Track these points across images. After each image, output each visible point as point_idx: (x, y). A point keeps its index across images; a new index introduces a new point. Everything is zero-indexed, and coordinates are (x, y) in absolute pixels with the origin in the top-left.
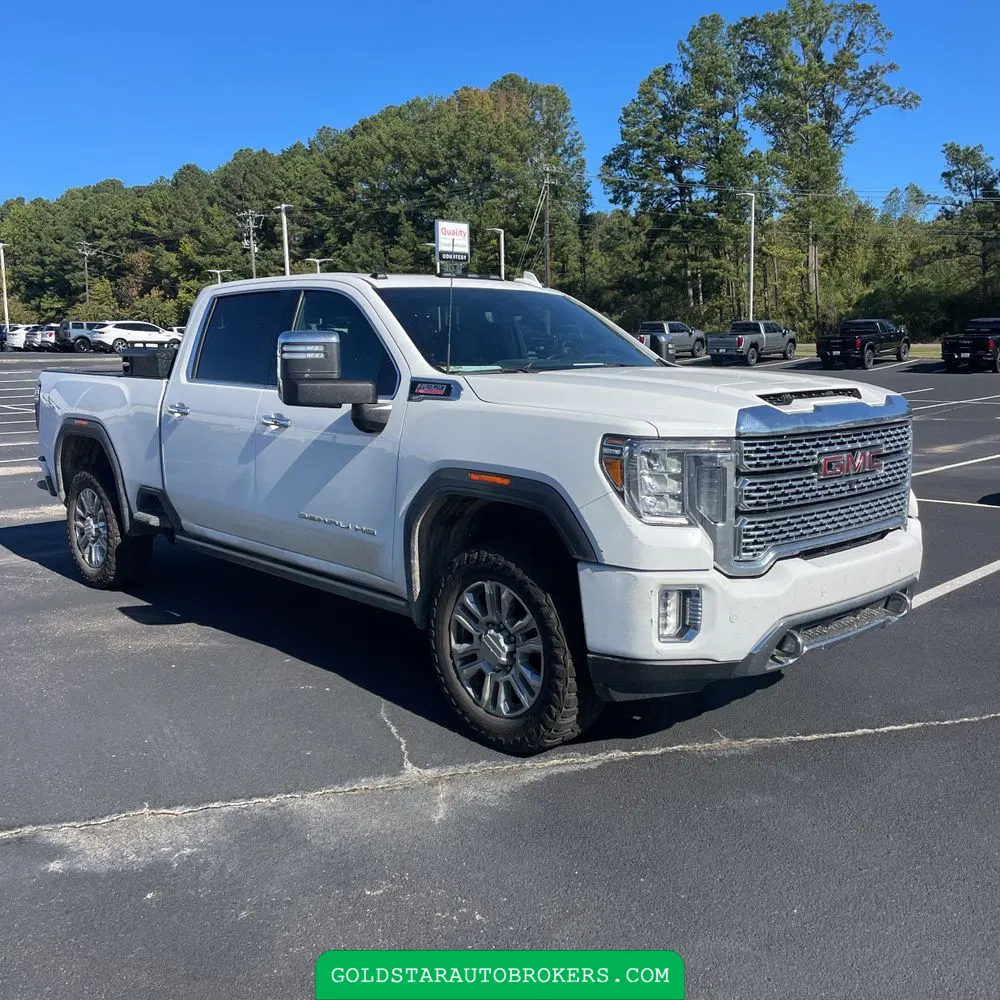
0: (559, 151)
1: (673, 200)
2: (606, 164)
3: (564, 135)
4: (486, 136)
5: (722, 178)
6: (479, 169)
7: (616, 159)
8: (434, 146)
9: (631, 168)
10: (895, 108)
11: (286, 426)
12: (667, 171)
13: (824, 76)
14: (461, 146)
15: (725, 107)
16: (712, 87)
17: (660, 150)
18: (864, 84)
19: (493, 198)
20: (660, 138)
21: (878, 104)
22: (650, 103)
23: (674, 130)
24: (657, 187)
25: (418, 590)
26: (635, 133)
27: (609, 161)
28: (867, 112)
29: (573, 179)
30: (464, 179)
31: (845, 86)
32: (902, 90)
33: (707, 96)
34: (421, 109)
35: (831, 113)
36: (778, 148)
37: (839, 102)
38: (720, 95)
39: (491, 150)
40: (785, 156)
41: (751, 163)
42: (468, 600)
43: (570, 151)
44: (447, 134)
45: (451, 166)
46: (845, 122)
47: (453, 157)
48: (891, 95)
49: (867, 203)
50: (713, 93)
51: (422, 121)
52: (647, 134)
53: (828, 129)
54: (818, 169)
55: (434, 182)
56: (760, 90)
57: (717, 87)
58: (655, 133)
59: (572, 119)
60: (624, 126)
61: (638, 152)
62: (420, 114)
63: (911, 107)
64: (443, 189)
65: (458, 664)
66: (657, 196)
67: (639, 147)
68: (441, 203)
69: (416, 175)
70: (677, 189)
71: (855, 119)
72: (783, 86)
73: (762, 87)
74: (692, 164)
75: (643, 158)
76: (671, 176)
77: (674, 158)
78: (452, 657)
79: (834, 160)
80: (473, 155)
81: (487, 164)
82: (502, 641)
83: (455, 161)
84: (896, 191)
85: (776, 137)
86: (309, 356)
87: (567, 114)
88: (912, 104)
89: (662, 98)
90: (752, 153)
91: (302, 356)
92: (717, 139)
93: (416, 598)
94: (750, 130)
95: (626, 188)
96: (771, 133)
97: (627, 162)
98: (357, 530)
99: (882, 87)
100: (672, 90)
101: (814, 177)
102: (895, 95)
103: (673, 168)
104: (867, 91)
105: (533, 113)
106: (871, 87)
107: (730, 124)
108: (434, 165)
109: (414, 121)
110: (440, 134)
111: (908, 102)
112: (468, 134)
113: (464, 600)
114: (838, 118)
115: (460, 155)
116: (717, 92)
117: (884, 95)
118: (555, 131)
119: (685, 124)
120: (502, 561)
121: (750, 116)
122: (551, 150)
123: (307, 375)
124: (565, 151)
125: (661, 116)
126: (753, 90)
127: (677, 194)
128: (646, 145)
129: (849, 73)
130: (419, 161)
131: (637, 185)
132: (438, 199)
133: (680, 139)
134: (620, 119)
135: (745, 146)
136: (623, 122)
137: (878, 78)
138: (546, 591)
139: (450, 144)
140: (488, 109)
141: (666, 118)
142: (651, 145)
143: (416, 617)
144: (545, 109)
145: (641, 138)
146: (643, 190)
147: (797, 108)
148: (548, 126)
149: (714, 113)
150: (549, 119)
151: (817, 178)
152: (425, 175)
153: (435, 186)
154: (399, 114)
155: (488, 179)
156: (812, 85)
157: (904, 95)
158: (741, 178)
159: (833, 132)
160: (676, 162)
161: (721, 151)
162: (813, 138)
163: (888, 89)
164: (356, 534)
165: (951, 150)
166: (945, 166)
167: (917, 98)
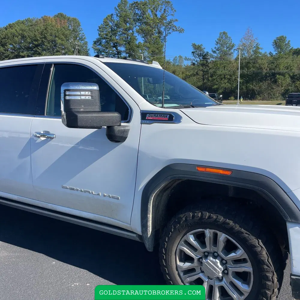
0: (78, 39)
1: (116, 56)
2: (94, 44)
3: (79, 34)
4: (54, 32)
5: (130, 50)
6: (52, 42)
7: (97, 42)
8: (36, 34)
9: (102, 45)
10: (178, 32)
11: (53, 138)
12: (114, 47)
13: (158, 21)
14: (45, 34)
15: (130, 29)
16: (126, 22)
17: (111, 40)
18: (169, 25)
19: (57, 52)
20: (111, 37)
21: (173, 31)
22: (107, 25)
23: (115, 34)
24: (111, 52)
25: (151, 231)
26: (103, 34)
27: (95, 43)
28: (170, 33)
29: (84, 47)
30: (47, 45)
31: (164, 25)
32: (179, 27)
33: (124, 25)
34: (30, 21)
35: (160, 32)
36: (146, 42)
37: (162, 29)
38: (128, 25)
39: (56, 36)
40: (148, 45)
41: (139, 46)
42: (192, 239)
43: (81, 39)
44: (40, 30)
45: (42, 41)
46: (164, 36)
47: (43, 38)
48: (176, 28)
49: (169, 60)
50: (126, 24)
51: (31, 26)
52: (107, 35)
53: (160, 37)
54: (158, 49)
55: (37, 46)
56: (139, 24)
57: (127, 22)
58: (109, 35)
59: (82, 29)
60: (99, 32)
61: (104, 41)
62: (31, 24)
63: (182, 32)
64: (40, 48)
65: (182, 274)
66: (111, 54)
67: (104, 39)
68: (39, 53)
69: (30, 43)
70: (116, 53)
71: (166, 35)
72: (147, 24)
73: (140, 23)
74: (120, 45)
75: (106, 42)
76: (114, 49)
77: (115, 43)
78: (177, 270)
79: (162, 46)
80: (49, 38)
81: (55, 41)
82: (219, 264)
83: (43, 39)
84: (176, 57)
85: (145, 39)
86: (83, 98)
87: (80, 27)
88: (182, 31)
89: (111, 24)
90: (139, 43)
91: (79, 98)
92: (128, 38)
93: (149, 235)
94: (137, 36)
95: (101, 51)
96: (143, 37)
97: (101, 43)
98: (105, 196)
99: (174, 26)
100: (114, 22)
101: (157, 51)
102: (177, 29)
103: (115, 46)
104: (170, 27)
105: (68, 26)
106: (171, 26)
107: (132, 34)
108: (37, 40)
109: (28, 25)
110: (38, 30)
111: (181, 31)
112: (48, 31)
113: (188, 238)
114: (162, 34)
115: (45, 38)
116: (127, 24)
117: (174, 28)
118: (76, 32)
119: (118, 33)
120: (222, 219)
121: (138, 32)
122: (75, 38)
123: (82, 110)
124: (80, 39)
125: (111, 30)
126: (137, 24)
127: (116, 54)
128: (106, 38)
129: (165, 21)
130: (31, 39)
131: (104, 51)
132: (38, 51)
133: (117, 37)
134: (98, 30)
135: (137, 41)
136: (99, 31)
137: (172, 23)
138: (258, 238)
139: (42, 34)
140: (54, 23)
141: (112, 30)
142: (108, 38)
143: (149, 246)
144: (72, 25)
145: (105, 36)
146: (106, 53)
147: (151, 30)
148: (74, 30)
149: (127, 30)
150: (74, 28)
151: (158, 52)
152: (33, 44)
153: (37, 47)
154: (23, 22)
155: (55, 46)
156: (155, 24)
157: (180, 29)
158: (136, 50)
159: (161, 38)
160: (116, 44)
161: (130, 42)
162: (156, 39)
163: (176, 27)
164: (105, 198)
165: (194, 45)
166: (193, 50)
167: (183, 30)
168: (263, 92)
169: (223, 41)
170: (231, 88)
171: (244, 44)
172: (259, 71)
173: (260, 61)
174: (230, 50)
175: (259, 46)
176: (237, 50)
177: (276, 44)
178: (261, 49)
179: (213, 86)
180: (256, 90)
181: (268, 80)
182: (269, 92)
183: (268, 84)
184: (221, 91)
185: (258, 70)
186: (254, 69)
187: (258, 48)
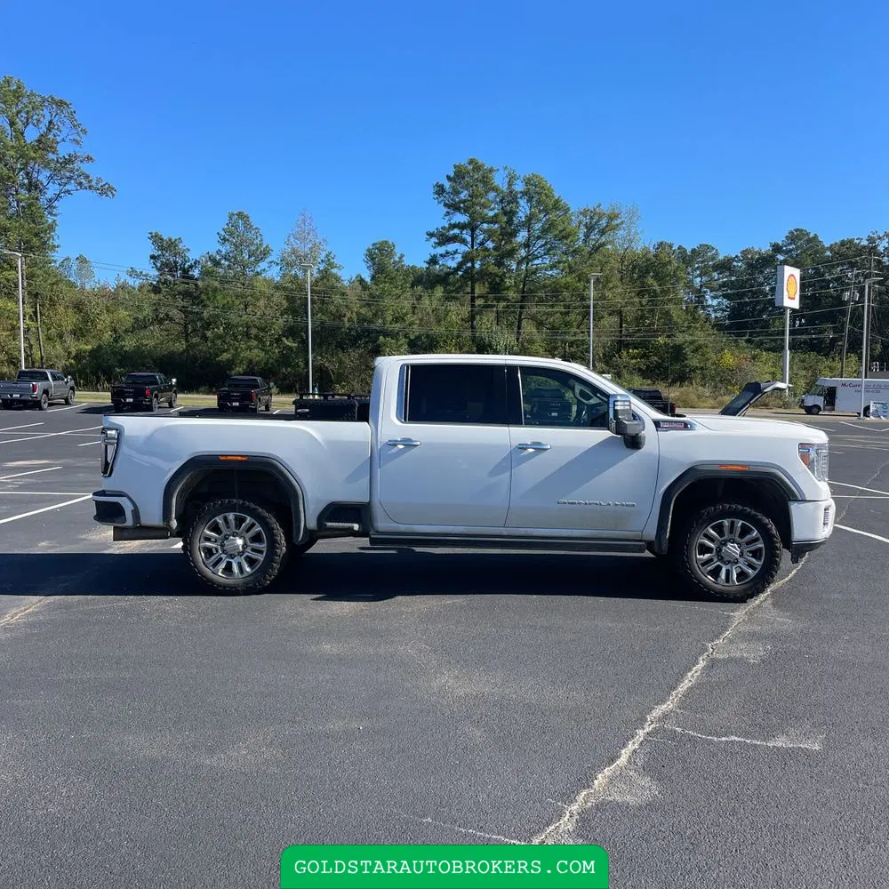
10: (96, 194)
13: (35, 155)
21: (79, 188)
28: (68, 192)
31: (48, 167)
32: (99, 180)
35: (34, 186)
42: (711, 531)
46: (48, 197)
48: (90, 182)
63: (108, 195)
65: (701, 566)
71: (58, 196)
84: (67, 259)
99: (83, 174)
102: (94, 183)
106: (71, 172)
111: (106, 190)
113: (708, 531)
114: (42, 192)
117: (83, 181)
120: (740, 507)
129: (51, 157)
137: (77, 166)
147: (10, 178)
156: (22, 161)
157: (102, 184)
162: (29, 206)
163: (88, 177)
164: (616, 507)
165: (156, 239)
166: (151, 249)
167: (113, 189)
168: (347, 377)
169: (238, 236)
170: (266, 364)
171: (294, 252)
172: (336, 323)
173: (337, 299)
174: (257, 262)
175: (335, 261)
176: (278, 264)
177: (373, 259)
178: (339, 268)
179: (218, 356)
180: (333, 371)
181: (359, 347)
182: (363, 376)
183: (361, 356)
184: (241, 369)
185: (334, 320)
186: (323, 317)
187: (332, 265)
